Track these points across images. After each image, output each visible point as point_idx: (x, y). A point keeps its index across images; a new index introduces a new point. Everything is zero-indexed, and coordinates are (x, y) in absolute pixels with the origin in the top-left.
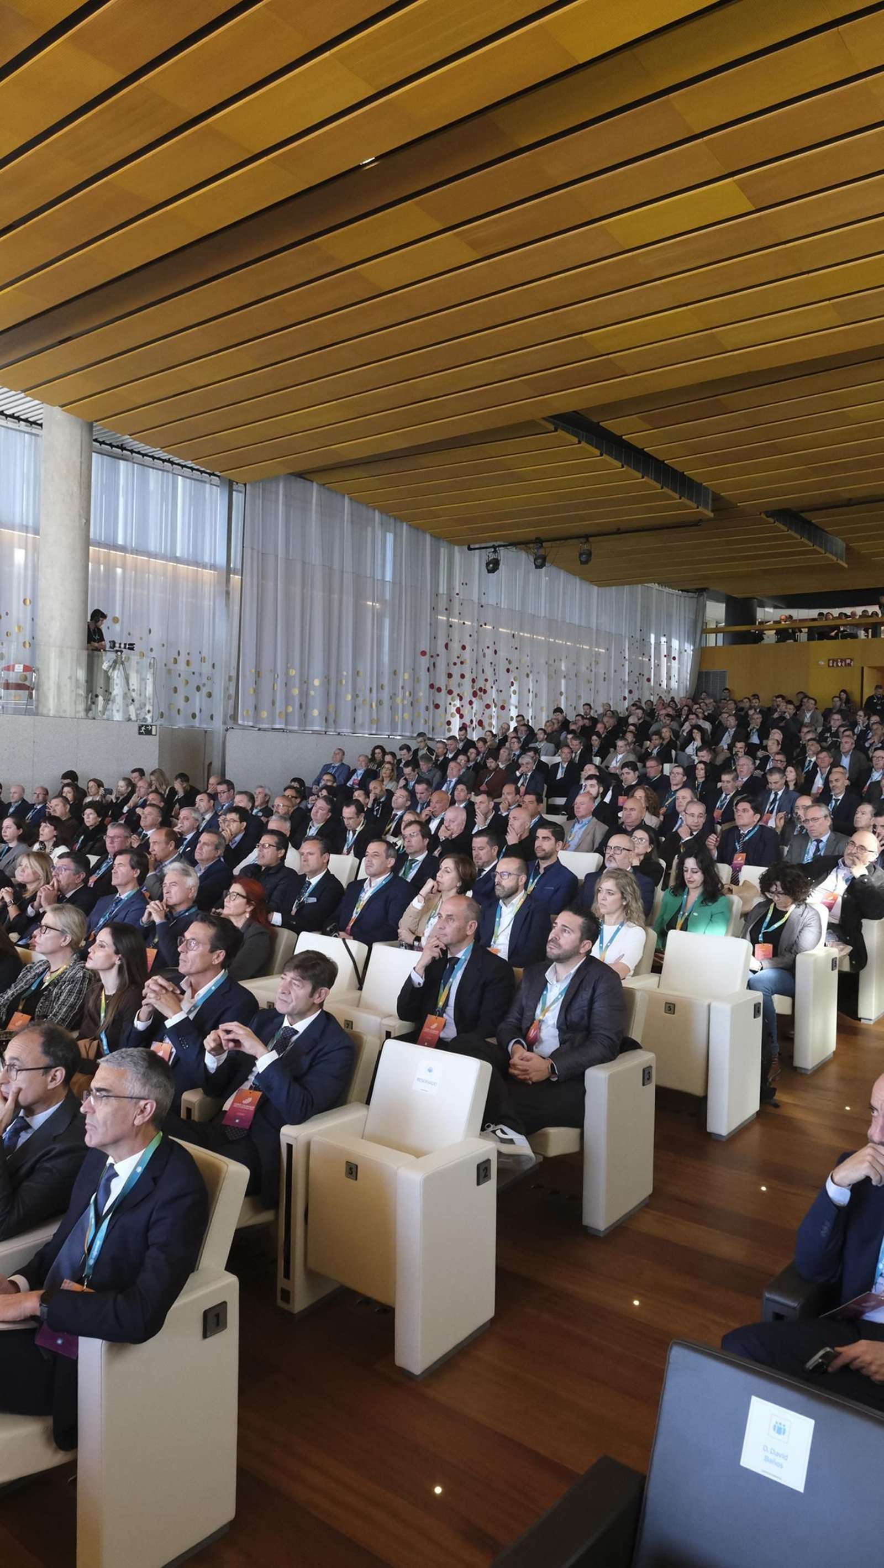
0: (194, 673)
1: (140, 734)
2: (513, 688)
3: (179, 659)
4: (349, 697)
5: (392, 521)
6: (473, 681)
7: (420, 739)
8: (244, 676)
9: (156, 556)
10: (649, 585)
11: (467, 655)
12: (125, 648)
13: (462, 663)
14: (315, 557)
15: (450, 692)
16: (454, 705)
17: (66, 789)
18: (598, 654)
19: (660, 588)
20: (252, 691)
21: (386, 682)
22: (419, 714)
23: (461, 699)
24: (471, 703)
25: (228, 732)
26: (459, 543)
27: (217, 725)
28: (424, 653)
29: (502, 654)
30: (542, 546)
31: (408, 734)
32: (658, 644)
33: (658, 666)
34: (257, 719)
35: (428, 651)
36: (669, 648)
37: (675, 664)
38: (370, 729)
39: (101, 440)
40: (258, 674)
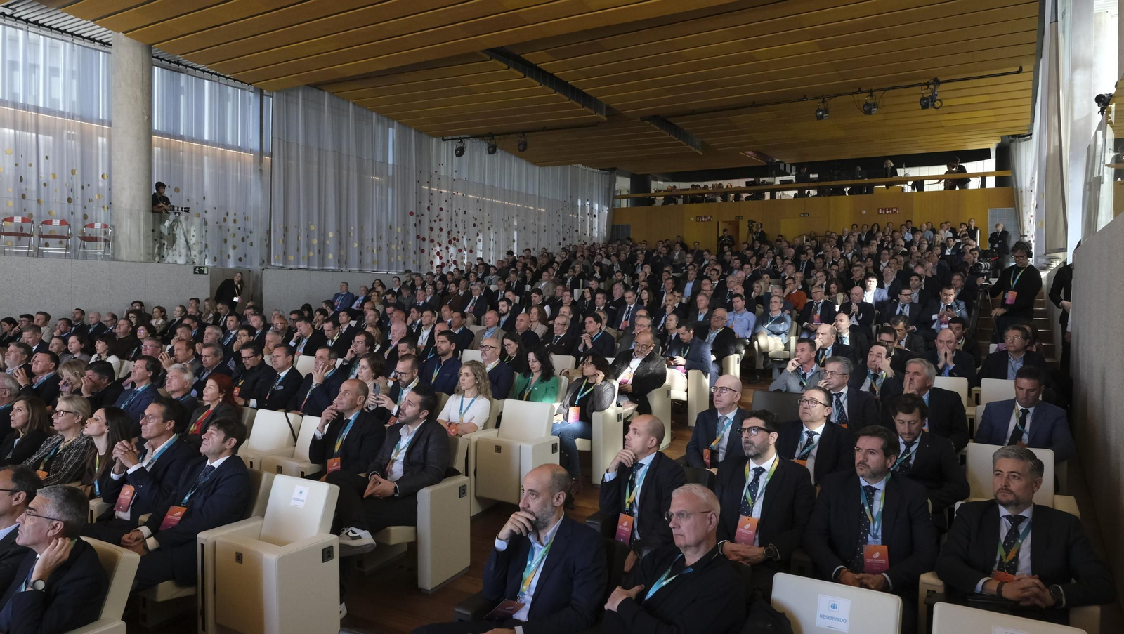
0: (239, 229)
1: (195, 273)
2: (478, 238)
3: (227, 218)
4: (356, 245)
5: (386, 119)
6: (449, 233)
7: (407, 274)
8: (275, 231)
9: (207, 143)
10: (576, 165)
11: (444, 214)
12: (182, 210)
13: (440, 220)
14: (329, 146)
15: (432, 241)
16: (436, 250)
17: (131, 315)
18: (540, 213)
19: (584, 168)
20: (281, 241)
21: (384, 234)
22: (409, 257)
23: (440, 245)
24: (447, 248)
25: (264, 271)
26: (436, 136)
27: (256, 266)
28: (411, 214)
29: (471, 212)
30: (493, 139)
31: (401, 271)
32: (583, 206)
33: (584, 221)
34: (285, 260)
35: (415, 212)
36: (592, 208)
37: (596, 220)
38: (373, 267)
39: (161, 57)
40: (286, 229)
